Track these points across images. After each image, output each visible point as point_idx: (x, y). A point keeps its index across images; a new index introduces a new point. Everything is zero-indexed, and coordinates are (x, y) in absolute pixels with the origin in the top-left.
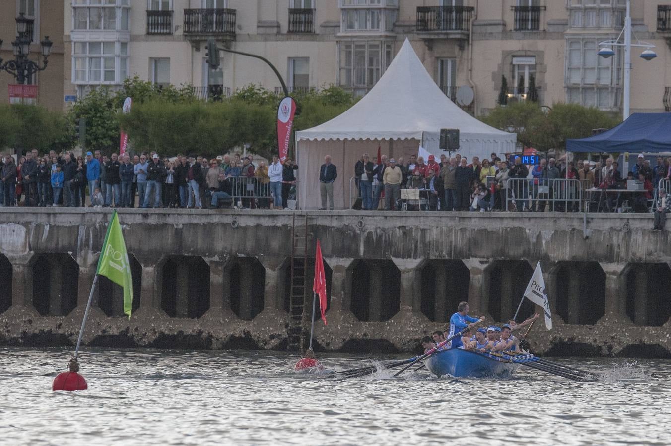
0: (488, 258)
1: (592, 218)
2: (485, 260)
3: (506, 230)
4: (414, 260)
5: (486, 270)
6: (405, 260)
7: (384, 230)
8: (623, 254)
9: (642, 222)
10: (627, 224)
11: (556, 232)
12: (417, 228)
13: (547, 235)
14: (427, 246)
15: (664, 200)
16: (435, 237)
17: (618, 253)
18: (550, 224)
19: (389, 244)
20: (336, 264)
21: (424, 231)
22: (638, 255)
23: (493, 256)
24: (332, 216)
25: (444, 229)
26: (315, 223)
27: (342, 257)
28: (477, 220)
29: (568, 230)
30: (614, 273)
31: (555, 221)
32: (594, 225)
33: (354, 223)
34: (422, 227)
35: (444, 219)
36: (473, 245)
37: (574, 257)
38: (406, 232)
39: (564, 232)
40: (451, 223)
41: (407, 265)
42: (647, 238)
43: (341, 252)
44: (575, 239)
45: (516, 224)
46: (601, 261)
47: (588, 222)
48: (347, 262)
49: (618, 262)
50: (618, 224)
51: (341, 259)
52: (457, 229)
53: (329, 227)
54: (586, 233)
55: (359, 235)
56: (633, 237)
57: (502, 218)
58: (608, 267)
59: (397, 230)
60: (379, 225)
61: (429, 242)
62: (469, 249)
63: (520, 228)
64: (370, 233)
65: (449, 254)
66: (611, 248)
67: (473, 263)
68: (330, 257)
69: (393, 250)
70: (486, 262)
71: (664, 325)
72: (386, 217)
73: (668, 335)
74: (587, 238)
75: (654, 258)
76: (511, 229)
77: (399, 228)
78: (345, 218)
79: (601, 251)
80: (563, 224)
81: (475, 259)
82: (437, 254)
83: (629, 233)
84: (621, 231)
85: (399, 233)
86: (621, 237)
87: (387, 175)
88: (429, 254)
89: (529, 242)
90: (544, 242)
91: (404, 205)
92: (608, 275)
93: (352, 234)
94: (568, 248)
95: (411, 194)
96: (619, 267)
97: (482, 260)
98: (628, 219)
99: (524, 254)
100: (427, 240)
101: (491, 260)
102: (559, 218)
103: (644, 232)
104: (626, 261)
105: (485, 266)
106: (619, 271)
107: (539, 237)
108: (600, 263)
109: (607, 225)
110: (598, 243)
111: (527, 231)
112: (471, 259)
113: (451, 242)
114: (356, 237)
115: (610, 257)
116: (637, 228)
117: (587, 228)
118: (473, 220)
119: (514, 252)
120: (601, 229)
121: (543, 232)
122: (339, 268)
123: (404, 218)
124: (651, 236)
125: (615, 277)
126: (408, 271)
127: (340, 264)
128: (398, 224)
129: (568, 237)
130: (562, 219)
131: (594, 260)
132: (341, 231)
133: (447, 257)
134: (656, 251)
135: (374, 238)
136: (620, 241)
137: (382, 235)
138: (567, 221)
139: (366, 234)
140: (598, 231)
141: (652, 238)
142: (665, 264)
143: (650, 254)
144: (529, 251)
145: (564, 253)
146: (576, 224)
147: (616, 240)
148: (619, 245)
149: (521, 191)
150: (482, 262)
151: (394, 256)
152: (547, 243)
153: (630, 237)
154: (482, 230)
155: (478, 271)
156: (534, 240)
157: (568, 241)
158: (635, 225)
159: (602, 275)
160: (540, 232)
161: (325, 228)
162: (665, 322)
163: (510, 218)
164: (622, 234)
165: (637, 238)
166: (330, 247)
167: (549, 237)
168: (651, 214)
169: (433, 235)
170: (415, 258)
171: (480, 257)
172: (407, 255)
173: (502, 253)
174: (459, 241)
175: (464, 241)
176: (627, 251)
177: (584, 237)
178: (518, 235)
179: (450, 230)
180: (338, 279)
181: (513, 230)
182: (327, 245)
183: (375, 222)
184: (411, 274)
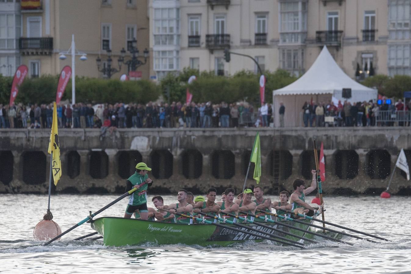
2: (366, 150)
3: (376, 136)
5: (367, 155)
6: (328, 150)
7: (317, 137)
11: (400, 136)
12: (333, 135)
13: (396, 138)
14: (338, 144)
18: (397, 132)
20: (294, 153)
21: (336, 137)
23: (369, 148)
25: (346, 135)
27: (298, 149)
28: (362, 131)
29: (406, 135)
31: (400, 131)
33: (302, 133)
34: (336, 135)
35: (346, 131)
38: (328, 137)
39: (404, 136)
40: (349, 133)
41: (329, 153)
43: (297, 147)
44: (409, 139)
45: (381, 133)
48: (300, 152)
51: (297, 151)
52: (352, 135)
53: (291, 136)
55: (306, 139)
57: (374, 130)
59: (323, 136)
60: (315, 134)
62: (359, 145)
63: (383, 134)
64: (310, 139)
65: (349, 147)
67: (360, 151)
68: (292, 149)
70: (367, 151)
72: (318, 130)
77: (325, 135)
78: (299, 131)
80: (404, 132)
81: (361, 149)
82: (343, 147)
85: (324, 138)
87: (317, 110)
88: (339, 147)
89: (387, 141)
90: (394, 141)
91: (327, 125)
93: (302, 139)
94: (406, 143)
95: (330, 119)
97: (364, 150)
99: (385, 147)
100: (338, 141)
101: (369, 150)
105: (366, 153)
107: (392, 139)
111: (386, 136)
112: (359, 149)
113: (350, 142)
114: (303, 141)
118: (360, 131)
119: (380, 146)
121: (394, 136)
122: (296, 155)
123: (327, 131)
127: (297, 153)
129: (406, 138)
130: (403, 130)
132: (297, 138)
133: (348, 149)
135: (313, 140)
137: (316, 139)
139: (308, 139)
144: (387, 144)
146: (410, 132)
149: (383, 117)
150: (365, 151)
152: (396, 141)
154: (365, 136)
155: (362, 155)
156: (390, 140)
157: (406, 140)
161: (289, 136)
163: (378, 130)
166: (292, 144)
169: (341, 138)
170: (333, 149)
171: (364, 148)
172: (328, 148)
173: (374, 146)
174: (353, 141)
175: (356, 141)
178: (382, 138)
179: (349, 136)
180: (295, 160)
181: (379, 135)
182: (290, 144)
183: (313, 133)
184: (331, 157)
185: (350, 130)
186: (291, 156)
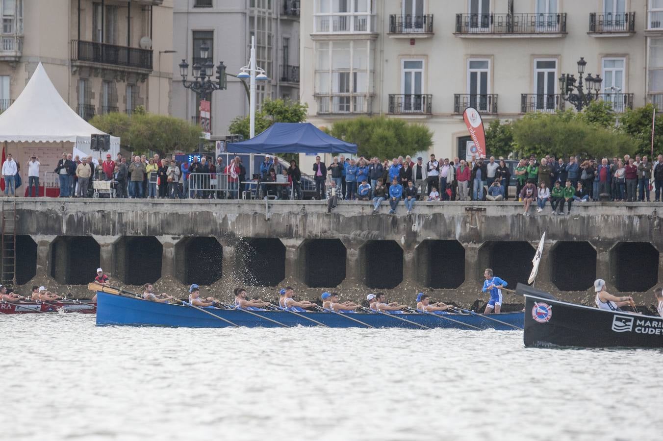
0: (179, 235)
1: (272, 204)
2: (177, 236)
3: (195, 214)
4: (113, 237)
5: (177, 245)
6: (104, 236)
7: (84, 213)
8: (301, 232)
9: (315, 208)
10: (304, 209)
11: (240, 215)
12: (115, 212)
13: (232, 218)
14: (123, 226)
16: (131, 219)
17: (297, 232)
18: (236, 208)
19: (89, 224)
20: (40, 240)
21: (120, 214)
22: (314, 233)
23: (183, 234)
24: (36, 202)
25: (139, 212)
26: (20, 208)
27: (47, 234)
28: (169, 206)
29: (251, 213)
30: (293, 247)
31: (239, 206)
32: (274, 210)
33: (57, 208)
34: (119, 211)
35: (138, 205)
36: (166, 225)
37: (256, 235)
38: (104, 215)
39: (247, 215)
40: (145, 208)
41: (106, 241)
42: (321, 220)
43: (46, 231)
44: (257, 220)
45: (204, 209)
46: (282, 238)
47: (269, 207)
48: (51, 238)
49: (297, 238)
50: (296, 209)
51: (46, 236)
52: (150, 212)
53: (33, 211)
54: (268, 216)
55: (62, 217)
56: (309, 219)
57: (191, 204)
58: (286, 242)
59: (96, 213)
60: (79, 209)
61: (126, 223)
62: (162, 228)
63: (208, 212)
64: (71, 216)
65: (144, 232)
66: (290, 227)
67: (165, 239)
68: (35, 234)
69: (93, 228)
70: (178, 238)
71: (338, 286)
72: (85, 203)
73: (341, 295)
74: (269, 219)
75: (328, 235)
76: (199, 213)
77: (98, 211)
78: (48, 204)
79: (281, 229)
80: (247, 209)
81: (167, 236)
82: (133, 232)
83: (305, 215)
84: (298, 214)
85: (98, 216)
86: (298, 220)
87: (79, 170)
88: (125, 232)
89: (216, 222)
90: (229, 223)
92: (287, 248)
93: (55, 216)
94: (251, 228)
95: (103, 185)
96: (298, 242)
97: (173, 236)
98: (304, 205)
99: (212, 231)
100: (124, 221)
101: (182, 236)
102: (243, 204)
103: (319, 215)
104: (303, 237)
105: (176, 241)
106: (297, 245)
107: (225, 219)
109: (286, 210)
110: (278, 223)
111: (214, 214)
112: (164, 236)
113: (145, 223)
114: (58, 219)
115: (289, 234)
116: (312, 213)
117: (268, 212)
118: (165, 206)
119: (203, 230)
120: (280, 213)
121: (228, 215)
122: (43, 243)
123: (102, 204)
124: (325, 218)
125: (294, 250)
126: (108, 245)
127: (45, 240)
128: (98, 209)
129: (251, 219)
130: (245, 205)
131: (275, 237)
132: (45, 214)
133: (142, 235)
134: (330, 230)
135: (76, 219)
136: (298, 222)
137: (82, 217)
138: (249, 207)
139: (68, 216)
140: (278, 214)
141: (326, 220)
142: (339, 240)
143: (325, 232)
144: (216, 229)
145: (249, 230)
146: (258, 209)
147: (293, 221)
148: (297, 225)
150: (174, 239)
151: (94, 233)
152: (233, 223)
153: (306, 220)
154: (174, 214)
155: (169, 245)
156: (221, 222)
157: (251, 221)
158: (310, 209)
159: (283, 248)
160: (226, 215)
161: (30, 212)
162: (339, 284)
163: (199, 204)
164: (299, 217)
165: (313, 220)
166: (35, 226)
167: (234, 219)
168: (326, 201)
169: (129, 217)
170: (114, 235)
171: (172, 234)
172: (105, 232)
173: (192, 231)
174: (153, 222)
175: (158, 222)
176: (304, 229)
177: (266, 219)
178: (207, 218)
179: (145, 214)
180: (43, 252)
181: (201, 213)
182: (32, 225)
183: (75, 207)
184: (110, 248)
185: (146, 204)
186: (34, 245)
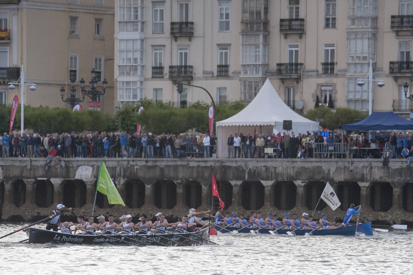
0: (305, 180)
1: (354, 161)
2: (304, 181)
3: (314, 167)
4: (271, 182)
5: (304, 186)
6: (267, 181)
7: (257, 168)
8: (368, 178)
9: (377, 163)
10: (370, 164)
11: (337, 168)
12: (272, 166)
13: (333, 170)
14: (277, 175)
15: (388, 153)
16: (280, 171)
17: (366, 178)
18: (334, 164)
19: (259, 174)
20: (234, 184)
21: (275, 168)
22: (376, 178)
23: (307, 180)
24: (233, 161)
25: (285, 167)
26: (225, 165)
27: (238, 180)
28: (300, 163)
29: (343, 167)
30: (364, 187)
31: (337, 163)
32: (354, 164)
33: (243, 164)
34: (274, 166)
35: (284, 162)
36: (298, 175)
37: (345, 180)
38: (267, 168)
39: (341, 168)
40: (288, 164)
41: (268, 184)
42: (380, 171)
43: (237, 178)
44: (346, 171)
45: (319, 164)
46: (359, 181)
47: (352, 163)
48: (239, 183)
49: (367, 181)
50: (366, 164)
51: (237, 181)
52: (291, 167)
53: (231, 166)
54: (351, 168)
55: (245, 170)
56: (373, 170)
57: (312, 162)
58: (361, 184)
59: (263, 167)
60: (254, 165)
61: (278, 173)
63: (320, 166)
64: (250, 169)
65: (287, 178)
66: (363, 175)
67: (298, 183)
68: (232, 180)
69: (261, 176)
70: (304, 182)
71: (388, 211)
72: (258, 161)
73: (390, 216)
74: (352, 171)
75: (383, 180)
76: (316, 167)
77: (264, 166)
78: (239, 162)
79: (358, 177)
80: (341, 164)
81: (299, 181)
82: (281, 178)
83: (371, 168)
84: (367, 167)
85: (264, 169)
86: (367, 170)
87: (257, 142)
88: (277, 179)
89: (324, 172)
90: (331, 173)
91: (266, 156)
92: (362, 188)
93: (242, 170)
94: (343, 176)
95: (269, 151)
96: (367, 184)
97: (302, 181)
98: (371, 162)
99: (322, 178)
100: (277, 172)
101: (307, 181)
102: (338, 161)
103: (378, 168)
104: (370, 181)
105: (304, 184)
106: (367, 186)
107: (329, 171)
108: (358, 183)
109: (361, 165)
110: (357, 173)
111: (324, 168)
112: (297, 181)
113: (288, 173)
114: (244, 171)
115: (363, 180)
116: (375, 166)
117: (352, 166)
118: (298, 163)
119: (318, 177)
120: (358, 166)
121: (331, 168)
122: (236, 185)
123: (266, 162)
124: (382, 170)
125: (365, 189)
126: (268, 186)
127: (236, 183)
128: (264, 165)
129: (343, 170)
130: (339, 162)
131: (355, 181)
132: (237, 168)
133: (286, 180)
134: (384, 177)
135: (252, 171)
136: (367, 172)
137: (255, 170)
138: (342, 163)
139: (248, 169)
140: (357, 167)
141: (383, 171)
142: (388, 183)
143: (381, 178)
144: (324, 176)
145: (341, 178)
146: (346, 164)
147: (365, 171)
148: (367, 174)
149: (320, 149)
150: (302, 182)
151: (261, 180)
152: (333, 173)
153: (372, 170)
154: (302, 167)
155: (300, 186)
156: (327, 172)
157: (343, 172)
158: (374, 164)
159: (359, 188)
160: (330, 168)
161: (230, 167)
162: (389, 210)
163: (315, 161)
164: (368, 169)
165: (375, 171)
166: (232, 175)
167: (334, 170)
168: (382, 159)
169: (279, 170)
170: (271, 180)
171: (302, 180)
172: (267, 179)
173: (312, 178)
174: (292, 172)
175: (294, 172)
176: (371, 177)
177: (350, 170)
178: (319, 170)
179: (287, 167)
180: (235, 190)
181: (317, 167)
182: (230, 175)
183: (253, 164)
184: (269, 188)
185: (288, 162)
186: (231, 187)
